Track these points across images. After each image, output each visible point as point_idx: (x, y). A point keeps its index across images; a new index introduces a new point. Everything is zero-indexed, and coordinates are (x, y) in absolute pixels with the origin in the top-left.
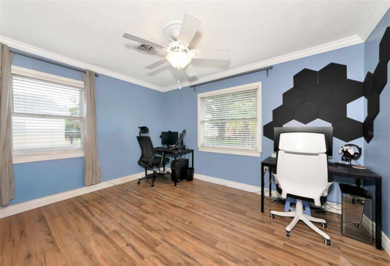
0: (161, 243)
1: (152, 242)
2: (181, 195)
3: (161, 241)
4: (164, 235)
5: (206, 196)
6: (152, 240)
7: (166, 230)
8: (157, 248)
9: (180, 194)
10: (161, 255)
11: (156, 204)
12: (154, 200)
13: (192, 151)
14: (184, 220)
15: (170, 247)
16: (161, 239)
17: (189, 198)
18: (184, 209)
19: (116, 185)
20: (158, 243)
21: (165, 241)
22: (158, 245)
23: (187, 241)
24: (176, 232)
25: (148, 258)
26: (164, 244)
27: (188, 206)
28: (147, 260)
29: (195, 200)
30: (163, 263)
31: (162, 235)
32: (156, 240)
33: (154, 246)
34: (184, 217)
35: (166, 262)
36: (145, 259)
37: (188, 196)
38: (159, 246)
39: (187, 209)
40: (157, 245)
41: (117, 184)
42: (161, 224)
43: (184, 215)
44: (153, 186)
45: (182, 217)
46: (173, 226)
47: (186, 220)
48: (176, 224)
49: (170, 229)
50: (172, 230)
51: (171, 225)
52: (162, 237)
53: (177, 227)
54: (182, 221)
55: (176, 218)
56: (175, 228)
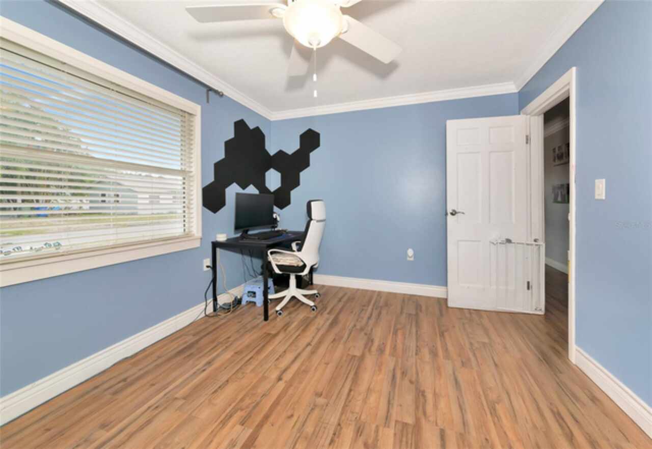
0: (396, 421)
1: (404, 439)
3: (393, 424)
4: (374, 426)
6: (401, 441)
7: (359, 431)
8: (410, 420)
10: (417, 408)
14: (312, 410)
15: (395, 403)
16: (388, 427)
20: (399, 427)
21: (387, 417)
22: (403, 423)
23: (370, 385)
24: (357, 409)
25: (435, 424)
26: (394, 416)
28: (439, 422)
30: (425, 401)
31: (377, 431)
32: (395, 434)
33: (410, 430)
35: (421, 397)
36: (442, 427)
38: (405, 421)
40: (405, 425)
45: (299, 417)
46: (341, 423)
47: (312, 406)
48: (332, 419)
49: (354, 423)
50: (354, 419)
51: (339, 427)
52: (381, 429)
53: (342, 414)
54: (316, 412)
55: (309, 429)
56: (346, 416)
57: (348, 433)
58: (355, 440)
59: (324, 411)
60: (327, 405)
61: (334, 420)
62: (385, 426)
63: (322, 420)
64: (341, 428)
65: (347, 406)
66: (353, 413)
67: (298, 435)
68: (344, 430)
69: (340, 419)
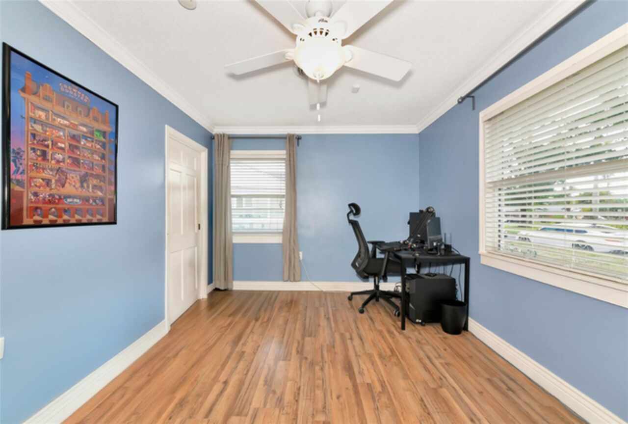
0: (247, 416)
1: (244, 403)
2: (389, 353)
3: (251, 413)
4: (268, 406)
5: (445, 392)
6: (246, 401)
7: (280, 400)
9: (388, 350)
11: (327, 345)
12: (333, 337)
13: (466, 261)
14: (324, 407)
16: (255, 409)
17: (396, 369)
18: (355, 386)
19: (322, 291)
20: (245, 411)
21: (255, 416)
22: (241, 416)
24: (283, 418)
26: (248, 419)
27: (369, 386)
29: (402, 383)
31: (265, 403)
32: (251, 405)
33: (236, 411)
34: (333, 403)
37: (398, 364)
38: (238, 417)
39: (362, 390)
40: (239, 414)
41: (324, 290)
42: (289, 384)
43: (338, 397)
44: (362, 312)
45: (332, 398)
46: (296, 403)
47: (327, 411)
48: (304, 404)
49: (285, 404)
50: (285, 409)
51: (297, 399)
52: (262, 406)
53: (297, 410)
54: (320, 406)
55: (319, 393)
56: (293, 409)
57: (288, 397)
58: (283, 393)
59: (314, 409)
60: (313, 415)
61: (302, 404)
62: (258, 409)
63: (312, 401)
64: (294, 398)
65: (294, 419)
66: (287, 414)
67: (325, 386)
68: (292, 398)
69: (298, 405)
